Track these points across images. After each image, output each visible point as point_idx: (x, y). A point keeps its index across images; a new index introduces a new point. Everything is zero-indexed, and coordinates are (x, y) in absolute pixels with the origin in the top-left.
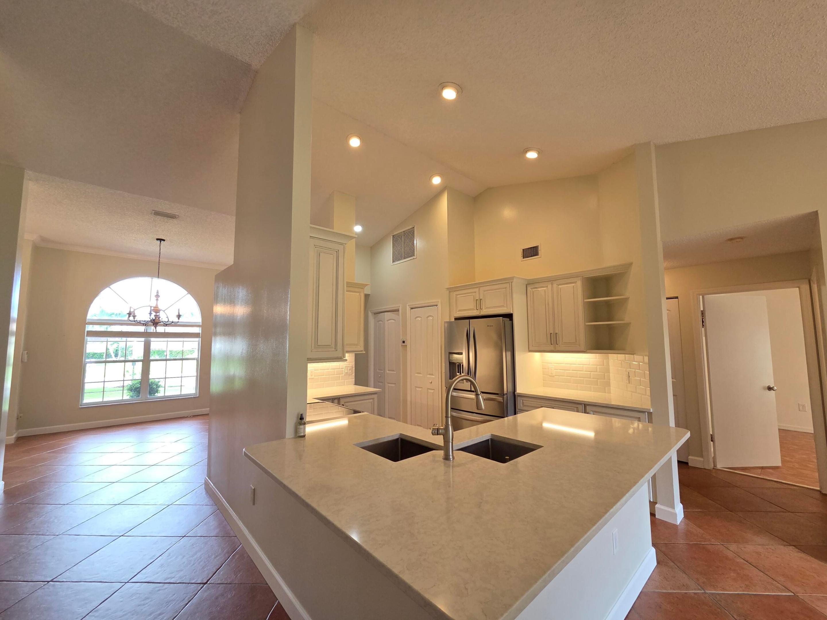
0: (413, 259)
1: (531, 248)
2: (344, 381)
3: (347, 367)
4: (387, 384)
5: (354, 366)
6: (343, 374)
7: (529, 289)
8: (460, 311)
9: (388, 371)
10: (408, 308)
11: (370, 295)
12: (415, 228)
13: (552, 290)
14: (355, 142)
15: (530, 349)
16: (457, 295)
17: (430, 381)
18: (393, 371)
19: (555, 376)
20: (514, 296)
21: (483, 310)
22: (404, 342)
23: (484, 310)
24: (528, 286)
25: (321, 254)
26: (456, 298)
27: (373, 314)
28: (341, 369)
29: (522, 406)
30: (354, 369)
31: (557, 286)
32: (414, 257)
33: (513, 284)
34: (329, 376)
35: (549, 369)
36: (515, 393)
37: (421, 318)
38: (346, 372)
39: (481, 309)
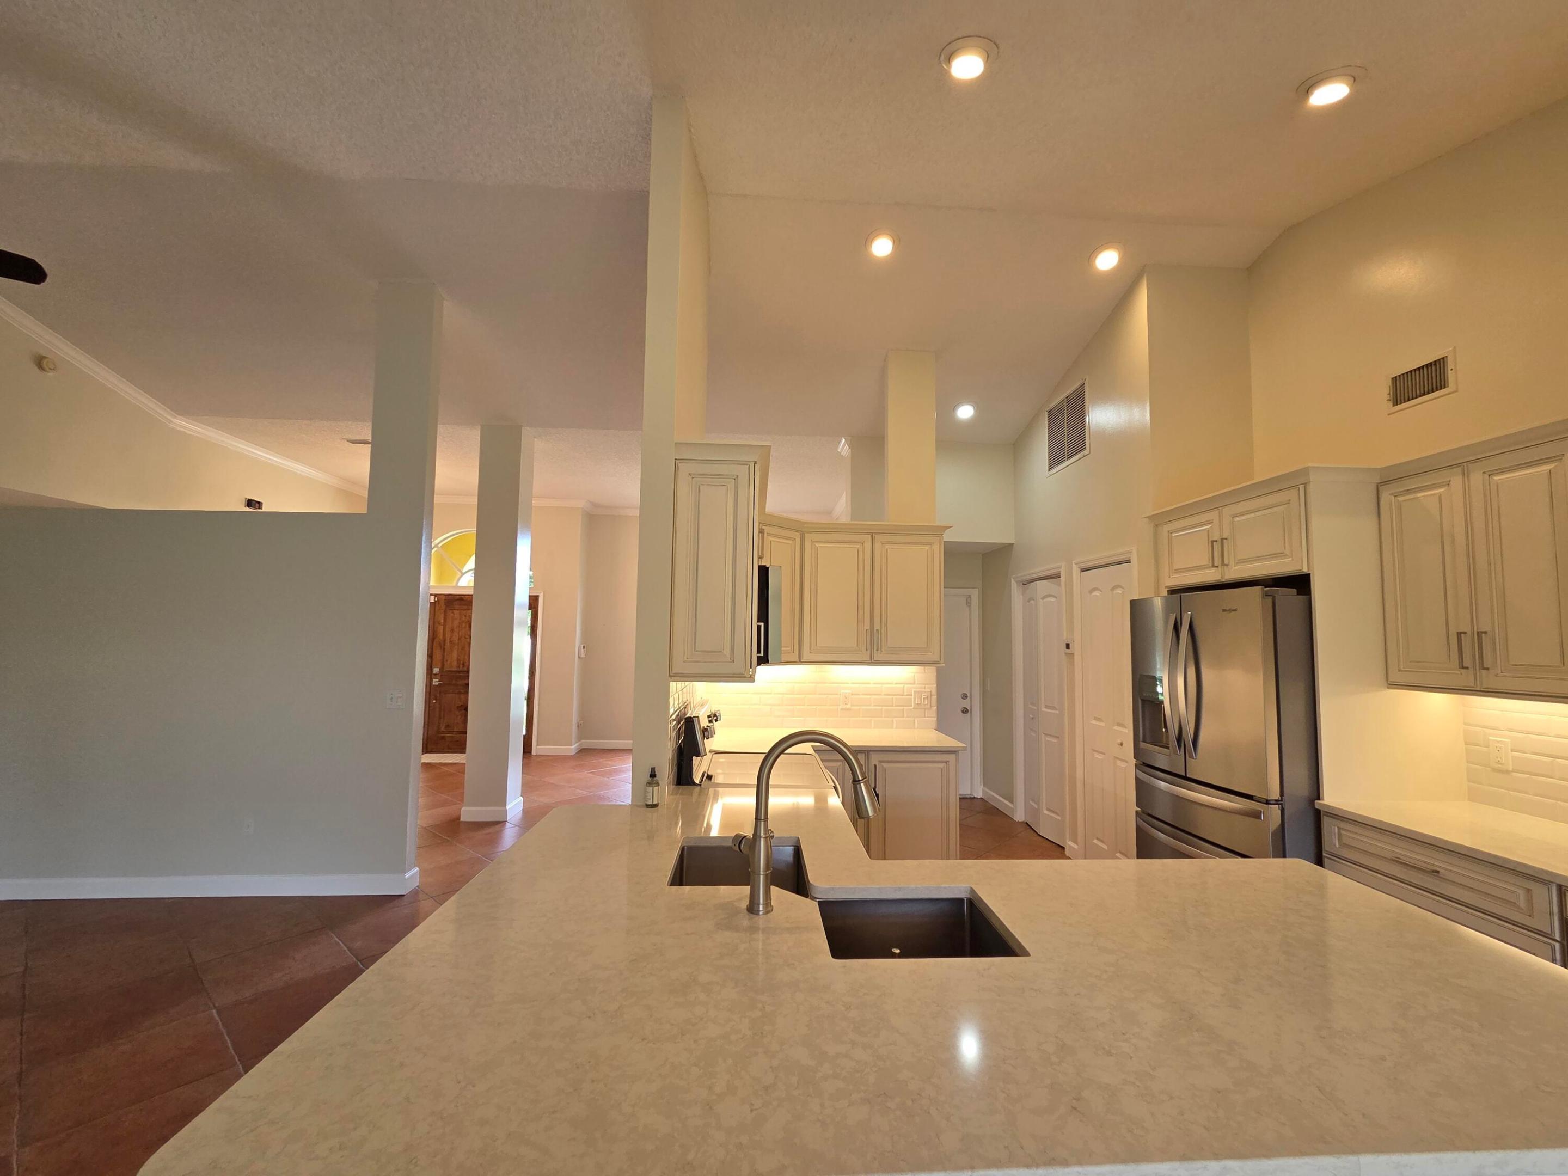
0: (1084, 456)
1: (1419, 369)
2: (914, 720)
3: (919, 692)
4: (1043, 735)
5: (934, 692)
6: (911, 706)
7: (1386, 497)
8: (1179, 571)
9: (1045, 708)
10: (1076, 570)
11: (1014, 545)
12: (1085, 385)
13: (1466, 492)
14: (882, 247)
15: (1390, 679)
16: (1170, 532)
17: (1119, 741)
18: (1054, 708)
19: (1514, 771)
20: (1315, 523)
21: (1230, 567)
22: (1068, 646)
23: (1234, 568)
24: (1381, 488)
25: (702, 488)
26: (1170, 539)
27: (1021, 585)
28: (907, 695)
29: (1337, 846)
30: (935, 697)
31: (1486, 476)
32: (1085, 452)
33: (1311, 488)
34: (880, 708)
35: (1487, 747)
36: (1316, 804)
37: (1100, 592)
38: (917, 702)
39: (1223, 564)
